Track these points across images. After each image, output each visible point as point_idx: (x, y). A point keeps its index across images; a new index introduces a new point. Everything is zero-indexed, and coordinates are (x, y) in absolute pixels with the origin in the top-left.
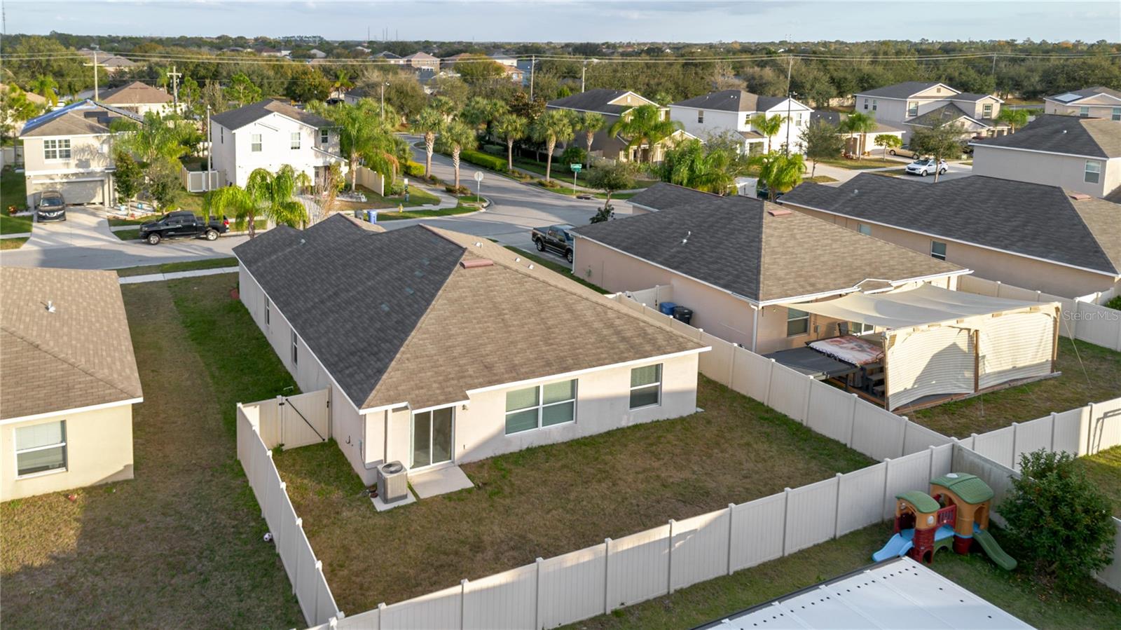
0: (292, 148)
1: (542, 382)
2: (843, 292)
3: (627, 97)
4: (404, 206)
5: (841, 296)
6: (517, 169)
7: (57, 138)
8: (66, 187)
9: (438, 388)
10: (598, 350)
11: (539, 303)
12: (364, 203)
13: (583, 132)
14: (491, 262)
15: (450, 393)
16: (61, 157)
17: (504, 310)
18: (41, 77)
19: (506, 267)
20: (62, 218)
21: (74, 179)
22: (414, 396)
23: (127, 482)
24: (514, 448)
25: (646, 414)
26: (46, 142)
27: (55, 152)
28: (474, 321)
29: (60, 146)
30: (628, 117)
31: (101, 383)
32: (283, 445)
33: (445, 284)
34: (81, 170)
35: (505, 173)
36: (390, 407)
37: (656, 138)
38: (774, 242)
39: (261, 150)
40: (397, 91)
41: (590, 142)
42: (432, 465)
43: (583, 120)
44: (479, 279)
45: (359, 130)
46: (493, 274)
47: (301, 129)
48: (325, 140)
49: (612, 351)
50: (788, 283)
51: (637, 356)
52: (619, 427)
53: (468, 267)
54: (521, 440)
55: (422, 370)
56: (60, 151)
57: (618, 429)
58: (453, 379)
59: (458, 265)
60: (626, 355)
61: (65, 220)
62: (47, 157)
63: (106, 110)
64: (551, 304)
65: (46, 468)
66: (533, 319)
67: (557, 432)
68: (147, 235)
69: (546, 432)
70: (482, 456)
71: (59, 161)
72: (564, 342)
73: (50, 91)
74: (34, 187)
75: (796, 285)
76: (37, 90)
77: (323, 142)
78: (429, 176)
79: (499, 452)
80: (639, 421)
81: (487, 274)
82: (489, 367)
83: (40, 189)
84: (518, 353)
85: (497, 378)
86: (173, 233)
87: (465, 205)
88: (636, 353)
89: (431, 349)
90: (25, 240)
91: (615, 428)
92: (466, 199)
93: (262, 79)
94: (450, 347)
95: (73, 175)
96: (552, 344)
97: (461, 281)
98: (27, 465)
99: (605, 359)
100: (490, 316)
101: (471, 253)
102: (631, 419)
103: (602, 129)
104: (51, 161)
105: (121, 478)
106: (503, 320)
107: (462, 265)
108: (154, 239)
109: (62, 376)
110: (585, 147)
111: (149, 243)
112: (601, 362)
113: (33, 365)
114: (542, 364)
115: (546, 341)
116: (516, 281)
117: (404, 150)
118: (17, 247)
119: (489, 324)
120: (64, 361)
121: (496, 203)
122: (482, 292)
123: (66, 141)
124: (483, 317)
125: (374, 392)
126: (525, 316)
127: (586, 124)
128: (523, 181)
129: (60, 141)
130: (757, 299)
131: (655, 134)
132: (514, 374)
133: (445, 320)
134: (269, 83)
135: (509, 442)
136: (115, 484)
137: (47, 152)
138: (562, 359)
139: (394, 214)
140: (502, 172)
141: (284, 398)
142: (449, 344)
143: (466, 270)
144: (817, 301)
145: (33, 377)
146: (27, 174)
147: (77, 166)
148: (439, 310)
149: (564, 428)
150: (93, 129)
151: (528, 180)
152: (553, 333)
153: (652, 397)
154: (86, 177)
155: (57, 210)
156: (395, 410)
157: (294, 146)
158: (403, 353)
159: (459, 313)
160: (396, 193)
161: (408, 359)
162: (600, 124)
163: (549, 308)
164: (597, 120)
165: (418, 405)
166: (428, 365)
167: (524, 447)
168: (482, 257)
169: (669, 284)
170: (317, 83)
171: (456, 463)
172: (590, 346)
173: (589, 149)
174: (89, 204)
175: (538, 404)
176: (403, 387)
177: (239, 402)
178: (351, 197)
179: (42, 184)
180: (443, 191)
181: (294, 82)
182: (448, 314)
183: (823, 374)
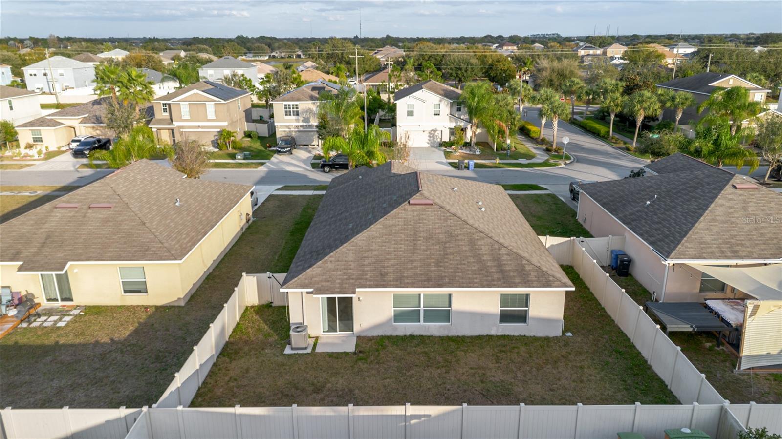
0: (434, 115)
1: (423, 291)
2: (767, 261)
3: (729, 80)
4: (500, 159)
5: (766, 264)
6: (617, 136)
7: (291, 103)
8: (298, 134)
9: (339, 283)
10: (475, 276)
11: (451, 236)
12: (478, 155)
13: (672, 108)
14: (431, 202)
15: (345, 288)
16: (294, 115)
17: (420, 237)
18: (338, 65)
19: (441, 207)
20: (290, 152)
21: (301, 129)
22: (320, 286)
23: (179, 307)
24: (400, 333)
25: (513, 329)
26: (286, 105)
27: (290, 112)
28: (393, 242)
29: (293, 108)
30: (719, 96)
31: (165, 249)
32: (272, 303)
33: (389, 215)
34: (305, 124)
35: (606, 138)
36: (305, 290)
37: (740, 116)
38: (720, 211)
39: (413, 115)
40: (558, 74)
41: (679, 116)
42: (338, 333)
43: (673, 99)
44: (416, 213)
45: (478, 103)
46: (428, 211)
47: (440, 101)
48: (459, 110)
49: (485, 278)
50: (710, 247)
51: (505, 285)
52: (489, 334)
53: (412, 204)
54: (405, 329)
55: (336, 270)
56: (293, 111)
57: (487, 336)
58: (353, 279)
59: (407, 202)
60: (495, 283)
61: (292, 154)
62: (286, 115)
63: (325, 86)
64: (460, 237)
65: (139, 291)
66: (437, 247)
67: (435, 328)
68: (323, 166)
69: (425, 327)
70: (376, 333)
71: (293, 117)
72: (451, 266)
73: (342, 74)
74: (281, 133)
75: (716, 250)
76: (335, 74)
77: (458, 111)
78: (541, 138)
79: (388, 333)
80: (507, 333)
81: (424, 210)
82: (383, 275)
83: (284, 134)
84: (411, 268)
85: (384, 283)
86: (338, 166)
87: (552, 161)
88: (504, 283)
89: (351, 257)
90: (262, 164)
91: (485, 334)
92: (554, 157)
93: (468, 65)
94: (365, 257)
95: (301, 126)
96: (441, 266)
97: (402, 213)
98: (128, 288)
99: (476, 283)
100: (407, 240)
101: (422, 194)
102: (500, 330)
103: (690, 106)
104: (288, 117)
105: (176, 304)
106: (415, 244)
107: (409, 202)
108: (327, 169)
109: (148, 242)
110: (675, 121)
111: (324, 172)
112: (472, 285)
113: (138, 234)
114: (423, 279)
115: (437, 264)
116: (443, 218)
117: (514, 119)
118: (256, 168)
119: (402, 246)
120: (153, 234)
121: (578, 161)
122: (412, 223)
123: (297, 105)
124: (401, 240)
125: (296, 279)
126: (433, 244)
127: (676, 102)
128: (616, 146)
129: (293, 105)
130: (668, 257)
131: (740, 112)
132: (398, 283)
133: (373, 238)
134: (472, 68)
135: (396, 328)
136: (174, 307)
137: (286, 112)
138: (442, 278)
139: (491, 164)
140: (604, 138)
141: (271, 274)
142: (366, 255)
143: (411, 206)
144: (736, 266)
145: (134, 240)
146: (276, 124)
147: (303, 121)
148: (374, 231)
149: (441, 327)
150: (312, 98)
151: (622, 145)
152: (447, 258)
153: (522, 318)
154: (308, 128)
155: (287, 148)
156: (308, 293)
157: (436, 113)
158: (331, 257)
159: (386, 235)
160: (505, 150)
161: (331, 262)
162: (688, 103)
163: (456, 240)
164: (686, 99)
165: (319, 292)
166: (342, 267)
167: (408, 334)
168: (428, 199)
169: (623, 236)
170: (506, 68)
171: (355, 335)
172: (470, 272)
173: (677, 123)
174: (311, 145)
175: (420, 307)
176: (315, 279)
177: (244, 272)
178: (470, 151)
179: (284, 131)
180: (544, 150)
181: (491, 67)
182: (378, 235)
183: (691, 327)
